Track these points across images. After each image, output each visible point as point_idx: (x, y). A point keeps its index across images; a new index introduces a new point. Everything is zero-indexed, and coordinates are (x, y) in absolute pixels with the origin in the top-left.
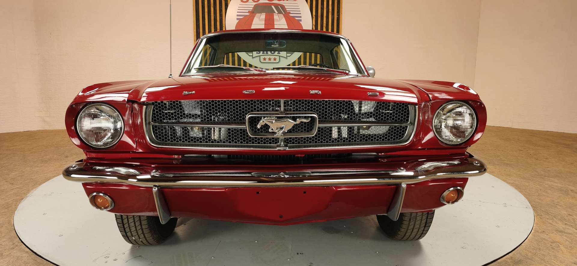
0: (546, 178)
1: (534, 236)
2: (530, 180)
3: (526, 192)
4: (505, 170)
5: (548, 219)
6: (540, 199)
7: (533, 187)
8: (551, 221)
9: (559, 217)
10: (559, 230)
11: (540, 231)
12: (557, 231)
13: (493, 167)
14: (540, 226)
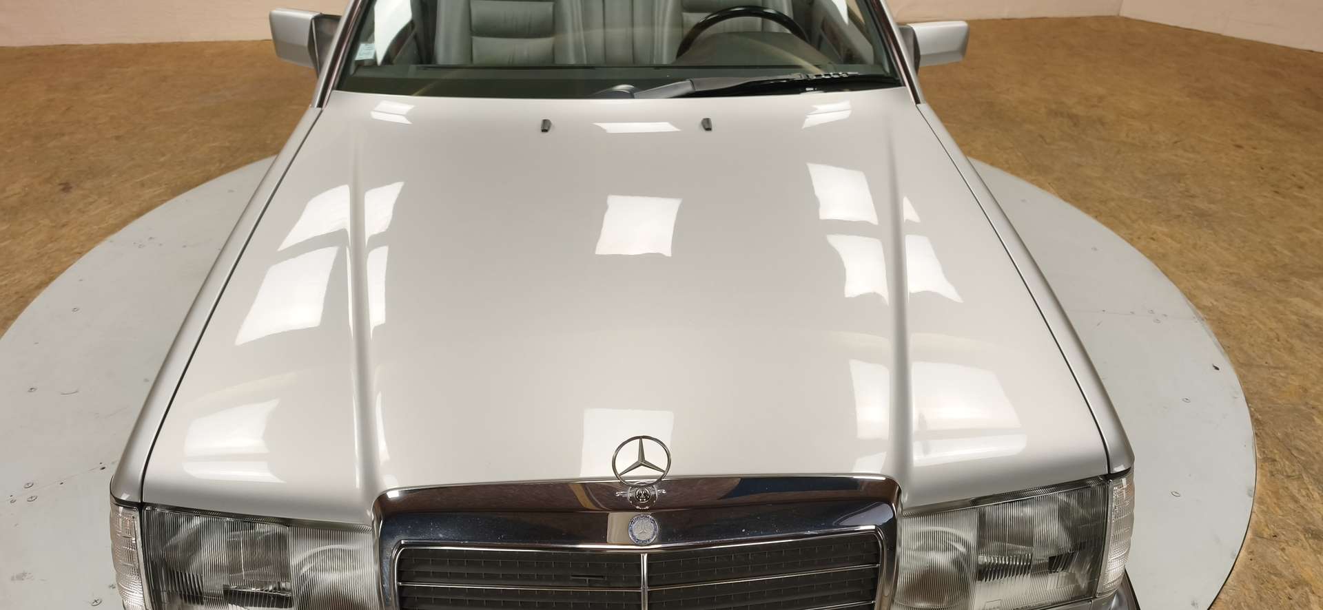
0: (1295, 280)
1: (1250, 556)
2: (1255, 290)
3: (1241, 349)
4: (1194, 246)
5: (1288, 477)
6: (1273, 384)
7: (1261, 326)
8: (1293, 487)
9: (1316, 467)
10: (1312, 527)
11: (1265, 536)
12: (1306, 531)
13: (1165, 230)
14: (1268, 508)
